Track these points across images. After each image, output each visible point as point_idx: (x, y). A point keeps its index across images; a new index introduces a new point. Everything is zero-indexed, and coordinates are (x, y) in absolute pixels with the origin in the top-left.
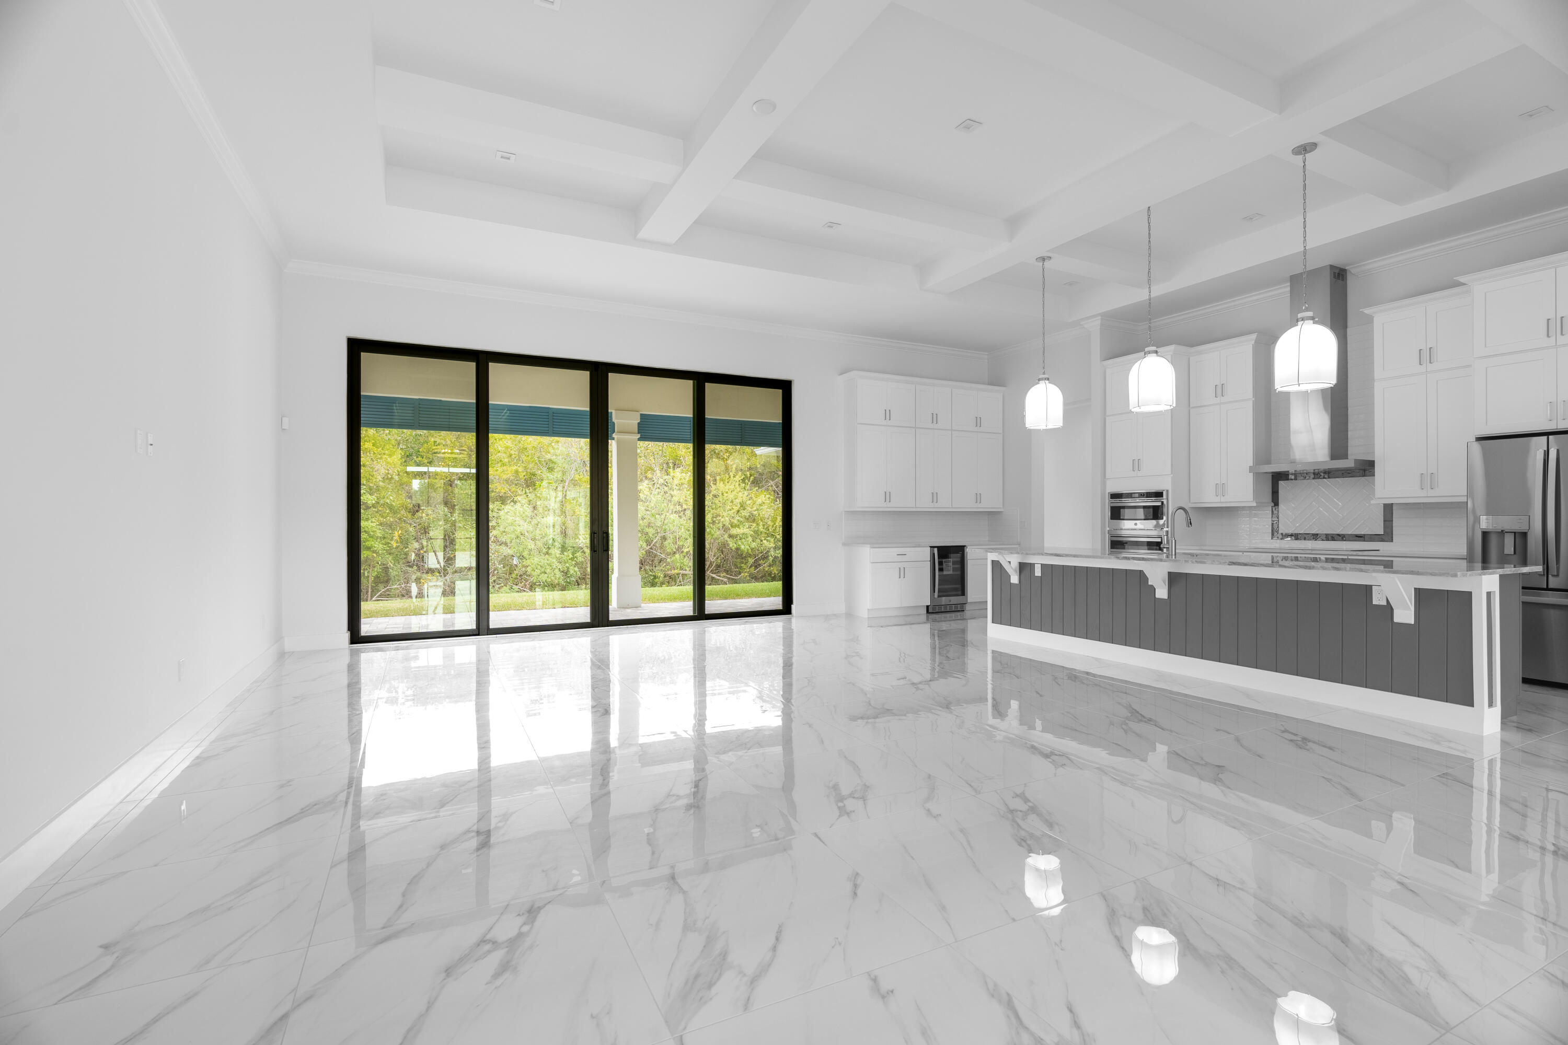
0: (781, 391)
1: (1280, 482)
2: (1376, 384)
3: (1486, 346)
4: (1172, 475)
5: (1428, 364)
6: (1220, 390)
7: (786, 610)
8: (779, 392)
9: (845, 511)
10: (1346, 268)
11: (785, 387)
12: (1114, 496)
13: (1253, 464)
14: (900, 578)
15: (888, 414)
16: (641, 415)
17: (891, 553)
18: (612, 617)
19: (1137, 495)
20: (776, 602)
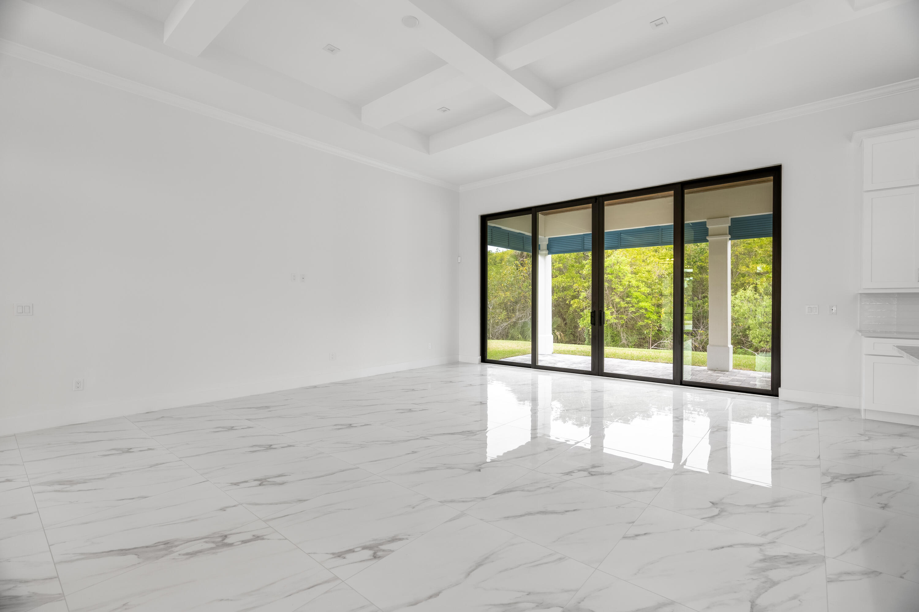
0: (772, 179)
7: (774, 391)
9: (860, 294)
11: (776, 173)
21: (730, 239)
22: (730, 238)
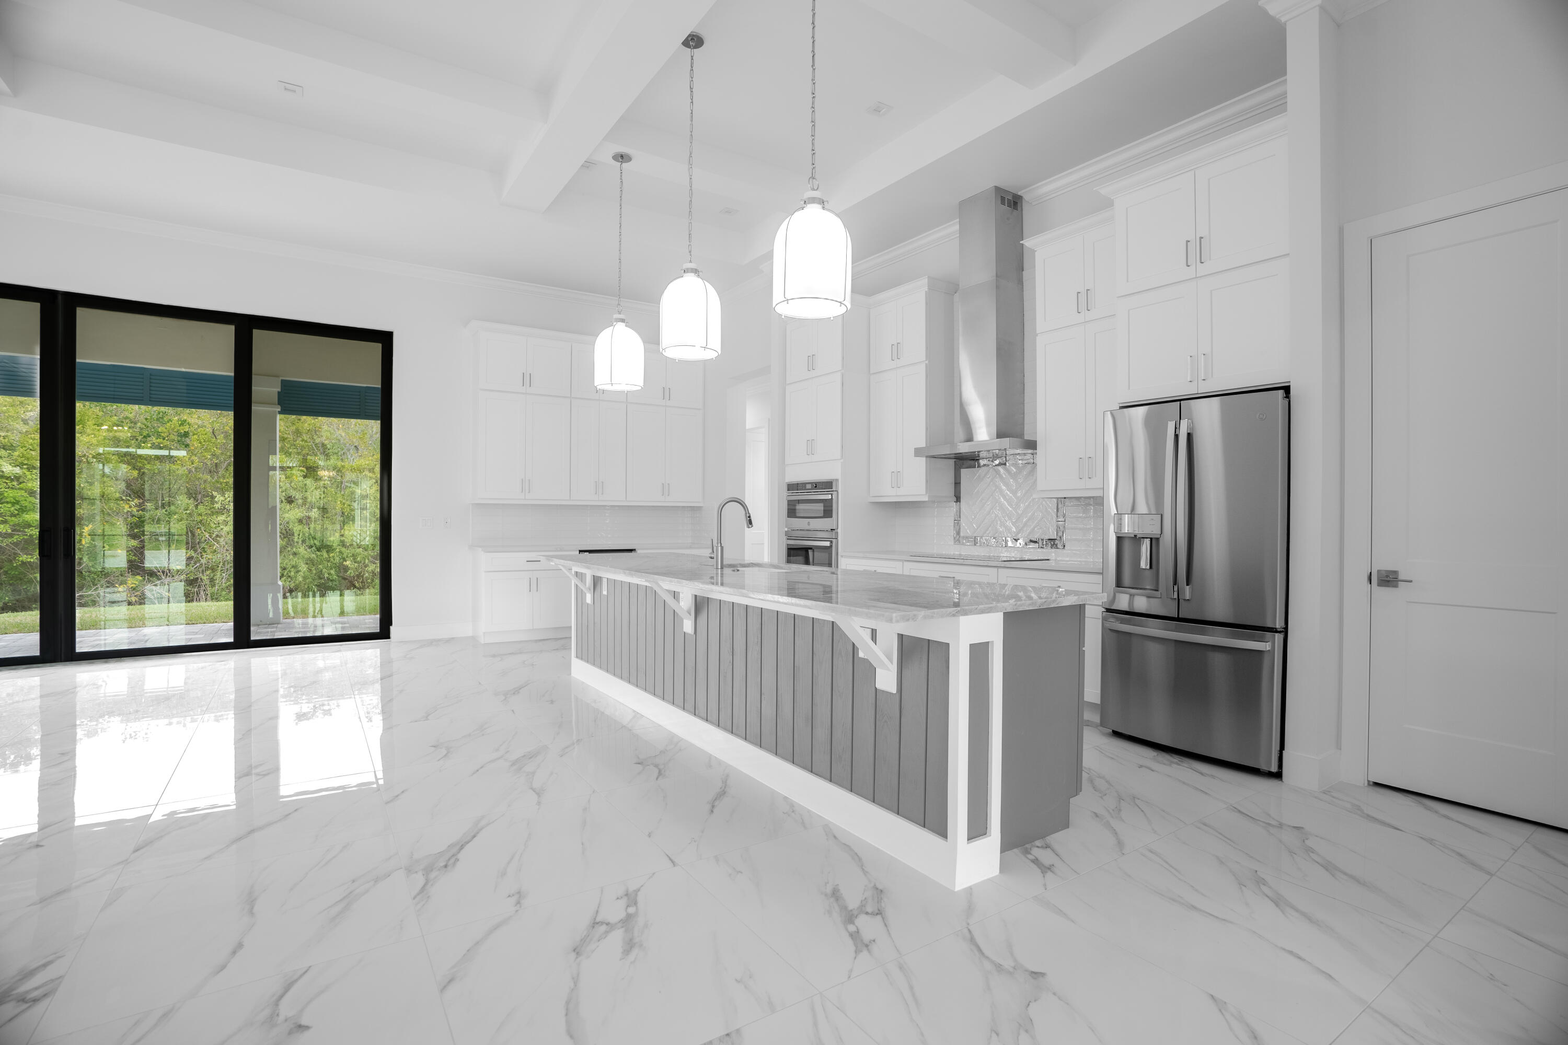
0: (380, 345)
1: (962, 470)
2: (1038, 339)
3: (1128, 281)
4: (842, 461)
5: (1086, 311)
6: (896, 350)
7: (384, 633)
8: (378, 347)
9: (473, 504)
10: (1019, 194)
11: (385, 339)
12: (792, 487)
13: (926, 444)
14: (530, 591)
15: (527, 379)
16: (282, 381)
17: (519, 559)
18: (80, 648)
19: (809, 486)
20: (372, 623)
21: (280, 413)
22: (279, 410)
